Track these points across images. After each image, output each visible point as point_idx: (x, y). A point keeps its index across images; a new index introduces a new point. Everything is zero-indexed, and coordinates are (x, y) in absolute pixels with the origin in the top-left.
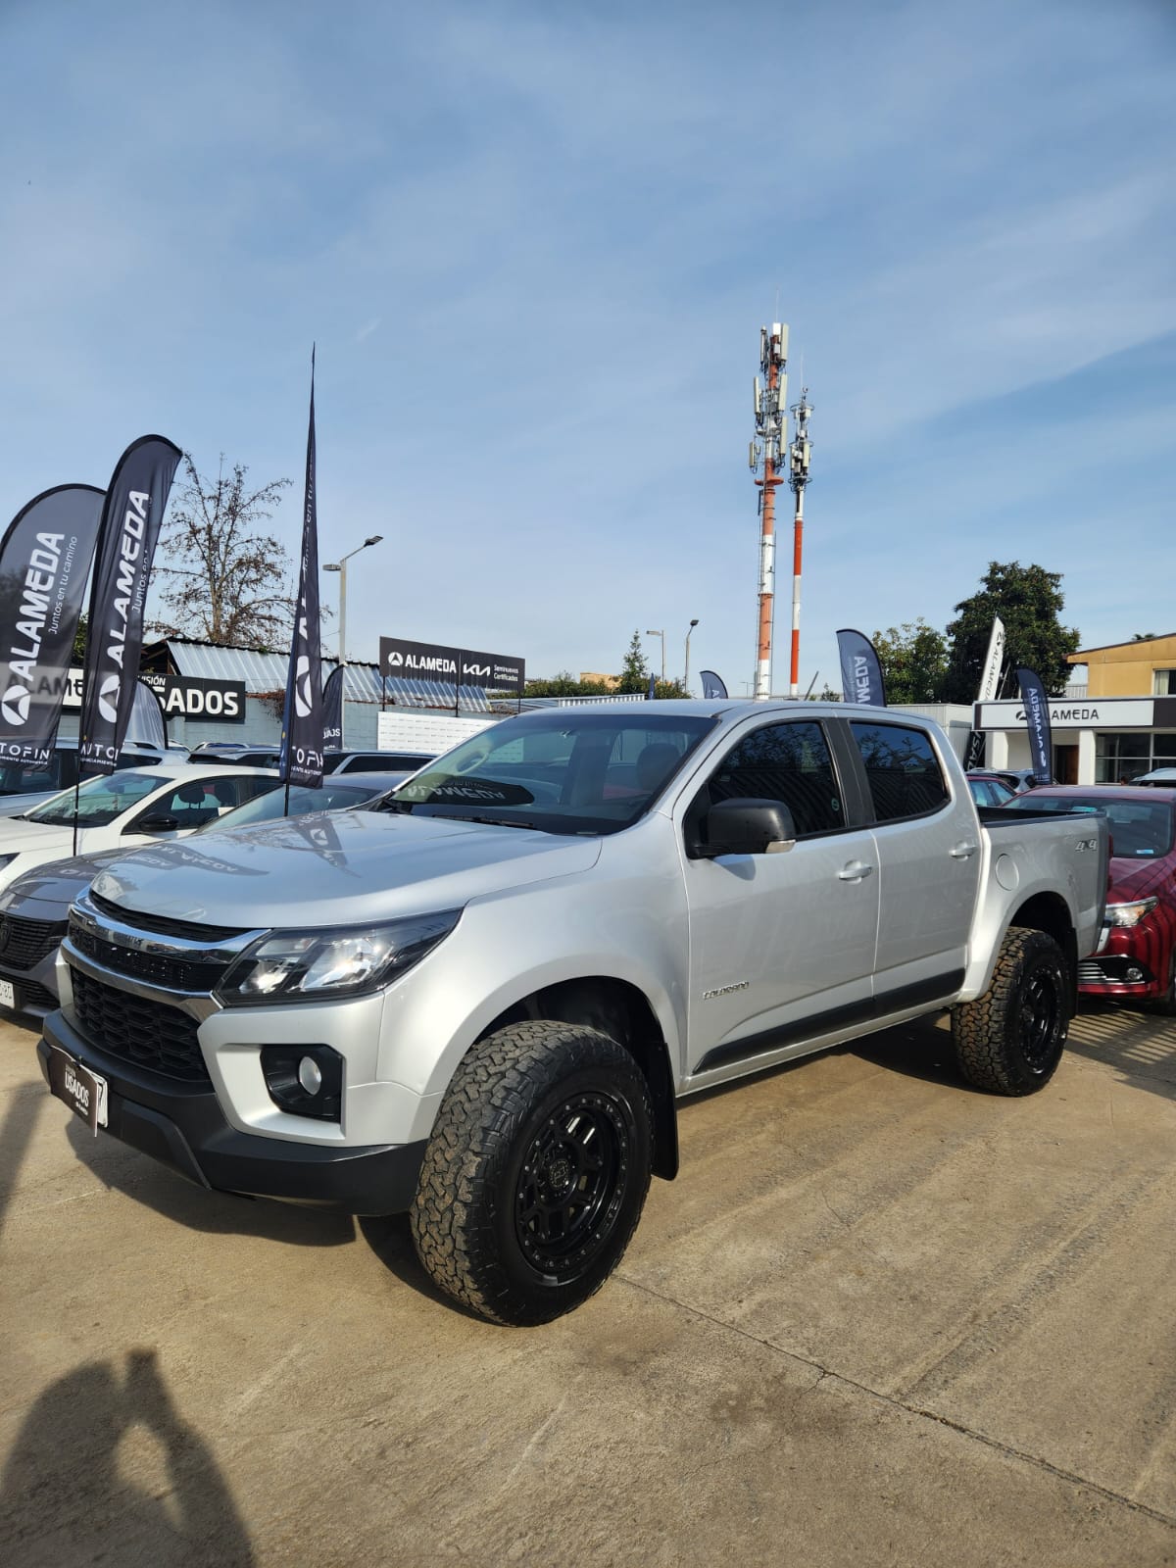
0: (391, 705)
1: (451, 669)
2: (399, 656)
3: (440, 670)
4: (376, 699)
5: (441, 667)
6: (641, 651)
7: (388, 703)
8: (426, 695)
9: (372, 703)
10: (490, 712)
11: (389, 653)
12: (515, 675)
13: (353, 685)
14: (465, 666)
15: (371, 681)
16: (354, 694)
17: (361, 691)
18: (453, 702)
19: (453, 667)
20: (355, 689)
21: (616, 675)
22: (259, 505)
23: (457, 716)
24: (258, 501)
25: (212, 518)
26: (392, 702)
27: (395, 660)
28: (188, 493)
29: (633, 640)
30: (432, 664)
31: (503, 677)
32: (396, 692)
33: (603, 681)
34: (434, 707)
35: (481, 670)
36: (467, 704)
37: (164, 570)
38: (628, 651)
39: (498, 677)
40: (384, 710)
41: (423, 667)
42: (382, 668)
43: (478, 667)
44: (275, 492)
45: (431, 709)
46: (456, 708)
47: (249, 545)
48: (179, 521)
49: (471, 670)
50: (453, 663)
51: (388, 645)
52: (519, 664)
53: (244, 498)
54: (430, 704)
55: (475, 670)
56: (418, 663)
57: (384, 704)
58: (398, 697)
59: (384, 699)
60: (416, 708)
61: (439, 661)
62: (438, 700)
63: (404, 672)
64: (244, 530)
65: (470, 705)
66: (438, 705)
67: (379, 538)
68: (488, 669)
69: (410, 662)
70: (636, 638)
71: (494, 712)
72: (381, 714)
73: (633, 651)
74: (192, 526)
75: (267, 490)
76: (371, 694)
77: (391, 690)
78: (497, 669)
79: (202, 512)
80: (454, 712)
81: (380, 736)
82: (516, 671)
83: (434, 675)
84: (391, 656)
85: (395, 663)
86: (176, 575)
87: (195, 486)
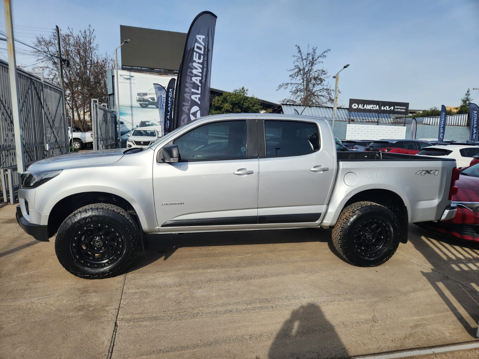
0: (352, 122)
1: (377, 108)
2: (356, 105)
3: (372, 109)
4: (347, 120)
5: (372, 108)
6: (470, 97)
7: (351, 121)
8: (367, 118)
9: (345, 121)
10: (392, 123)
11: (353, 104)
12: (404, 109)
13: (339, 115)
14: (383, 107)
15: (346, 114)
16: (339, 118)
17: (342, 117)
18: (377, 120)
19: (378, 108)
20: (340, 117)
21: (457, 107)
22: (320, 59)
23: (378, 125)
24: (320, 58)
25: (305, 65)
26: (353, 121)
27: (355, 106)
28: (298, 59)
29: (467, 93)
30: (369, 107)
31: (399, 110)
32: (355, 117)
33: (451, 110)
34: (369, 122)
35: (389, 108)
36: (383, 120)
37: (291, 84)
38: (464, 97)
39: (397, 110)
40: (349, 124)
41: (365, 108)
42: (350, 110)
43: (388, 107)
44: (325, 54)
45: (368, 122)
46: (378, 122)
47: (316, 73)
48: (296, 68)
49: (385, 108)
50: (378, 106)
51: (352, 101)
52: (406, 105)
53: (316, 57)
54: (368, 121)
55: (386, 108)
56: (363, 107)
57: (349, 121)
58: (356, 119)
59: (350, 120)
60: (362, 122)
61: (372, 106)
62: (371, 119)
63: (358, 110)
64: (315, 68)
65: (384, 121)
66: (370, 121)
67: (348, 65)
68: (392, 108)
69: (361, 106)
70: (468, 92)
71: (394, 123)
72: (348, 125)
73: (466, 97)
74: (299, 68)
75: (322, 54)
76: (345, 118)
77: (353, 116)
78: (396, 107)
79: (302, 64)
80: (377, 123)
81: (347, 132)
82: (405, 108)
83: (370, 111)
84: (353, 105)
85: (355, 107)
86: (294, 85)
87: (301, 56)
